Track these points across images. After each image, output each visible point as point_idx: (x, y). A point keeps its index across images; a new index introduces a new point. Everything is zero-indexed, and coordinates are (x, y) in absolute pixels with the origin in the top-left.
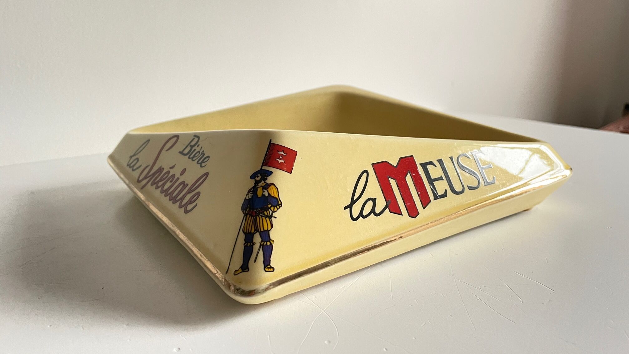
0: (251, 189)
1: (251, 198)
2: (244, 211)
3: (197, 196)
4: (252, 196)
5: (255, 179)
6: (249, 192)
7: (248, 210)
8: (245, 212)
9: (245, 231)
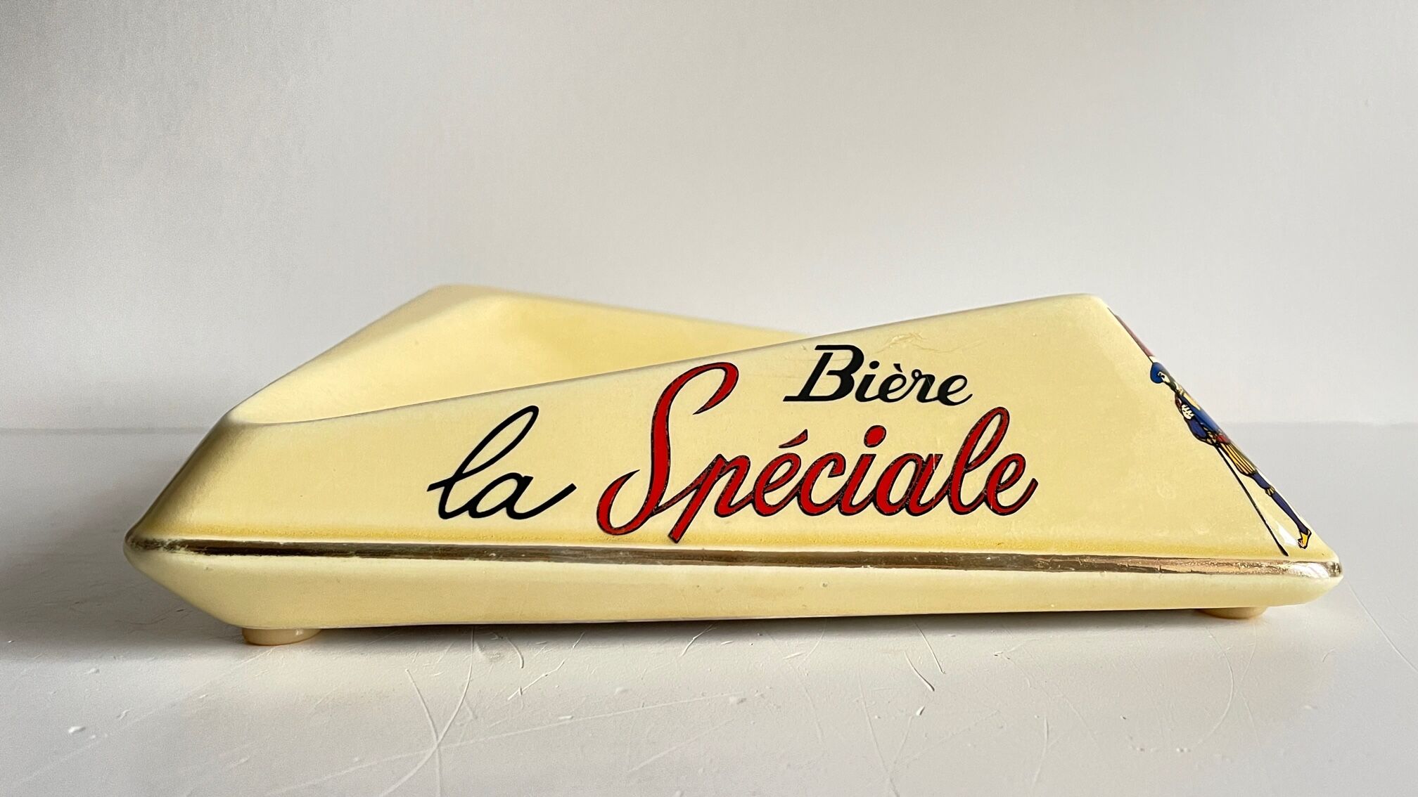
0: (1177, 402)
1: (1192, 415)
2: (1209, 440)
3: (1013, 466)
4: (1190, 412)
5: (1162, 381)
6: (1180, 408)
7: (1211, 436)
8: (1212, 441)
9: (1247, 473)
